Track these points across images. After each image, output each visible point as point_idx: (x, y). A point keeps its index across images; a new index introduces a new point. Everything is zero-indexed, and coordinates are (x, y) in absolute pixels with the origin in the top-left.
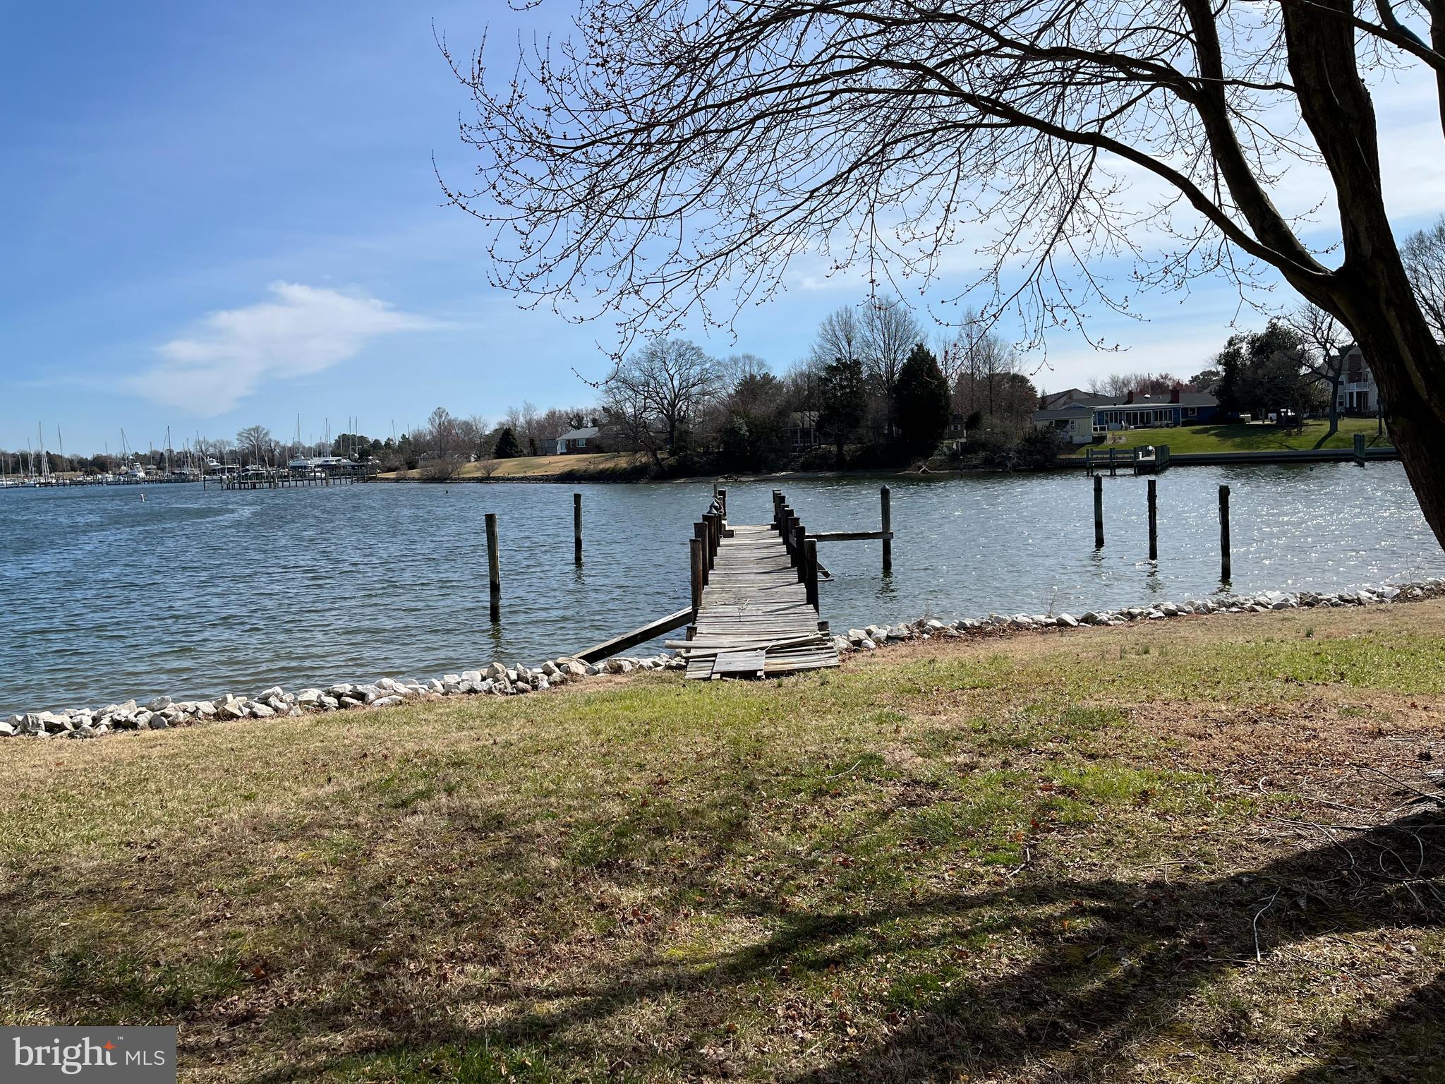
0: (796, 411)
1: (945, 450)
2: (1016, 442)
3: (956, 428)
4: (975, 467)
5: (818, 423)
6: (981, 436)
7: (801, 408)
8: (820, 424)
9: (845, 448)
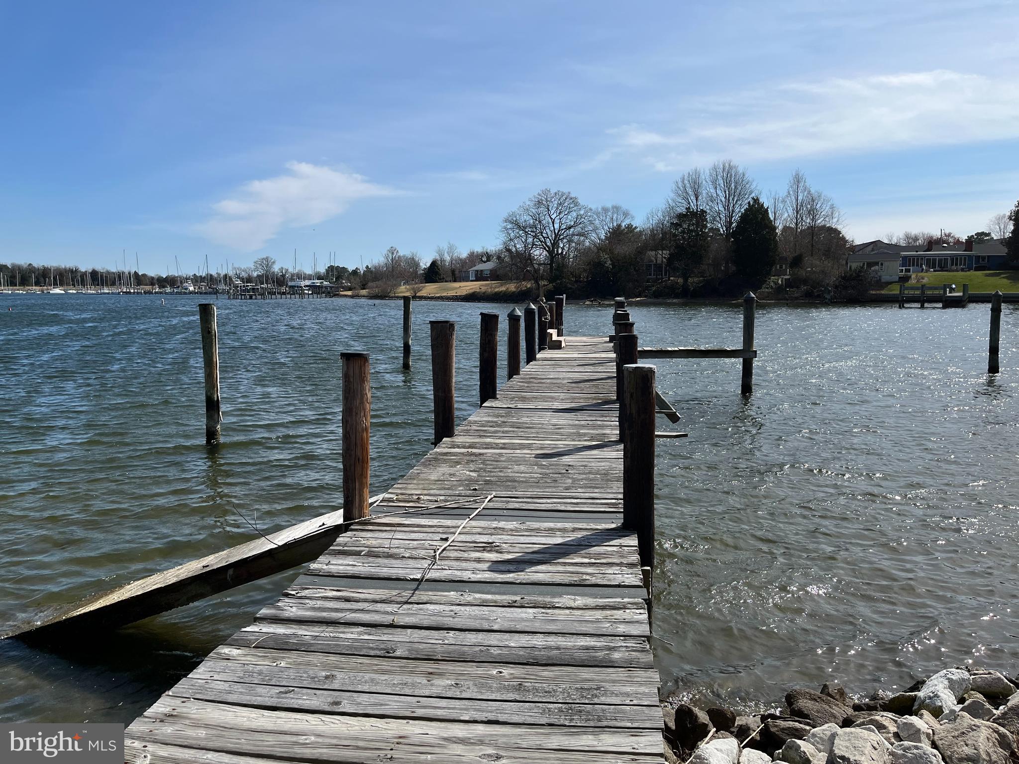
0: (652, 250)
1: (772, 284)
2: (832, 280)
3: (781, 267)
4: (797, 298)
5: (669, 260)
6: (802, 273)
7: (655, 249)
8: (670, 260)
9: (690, 280)
